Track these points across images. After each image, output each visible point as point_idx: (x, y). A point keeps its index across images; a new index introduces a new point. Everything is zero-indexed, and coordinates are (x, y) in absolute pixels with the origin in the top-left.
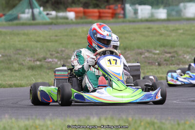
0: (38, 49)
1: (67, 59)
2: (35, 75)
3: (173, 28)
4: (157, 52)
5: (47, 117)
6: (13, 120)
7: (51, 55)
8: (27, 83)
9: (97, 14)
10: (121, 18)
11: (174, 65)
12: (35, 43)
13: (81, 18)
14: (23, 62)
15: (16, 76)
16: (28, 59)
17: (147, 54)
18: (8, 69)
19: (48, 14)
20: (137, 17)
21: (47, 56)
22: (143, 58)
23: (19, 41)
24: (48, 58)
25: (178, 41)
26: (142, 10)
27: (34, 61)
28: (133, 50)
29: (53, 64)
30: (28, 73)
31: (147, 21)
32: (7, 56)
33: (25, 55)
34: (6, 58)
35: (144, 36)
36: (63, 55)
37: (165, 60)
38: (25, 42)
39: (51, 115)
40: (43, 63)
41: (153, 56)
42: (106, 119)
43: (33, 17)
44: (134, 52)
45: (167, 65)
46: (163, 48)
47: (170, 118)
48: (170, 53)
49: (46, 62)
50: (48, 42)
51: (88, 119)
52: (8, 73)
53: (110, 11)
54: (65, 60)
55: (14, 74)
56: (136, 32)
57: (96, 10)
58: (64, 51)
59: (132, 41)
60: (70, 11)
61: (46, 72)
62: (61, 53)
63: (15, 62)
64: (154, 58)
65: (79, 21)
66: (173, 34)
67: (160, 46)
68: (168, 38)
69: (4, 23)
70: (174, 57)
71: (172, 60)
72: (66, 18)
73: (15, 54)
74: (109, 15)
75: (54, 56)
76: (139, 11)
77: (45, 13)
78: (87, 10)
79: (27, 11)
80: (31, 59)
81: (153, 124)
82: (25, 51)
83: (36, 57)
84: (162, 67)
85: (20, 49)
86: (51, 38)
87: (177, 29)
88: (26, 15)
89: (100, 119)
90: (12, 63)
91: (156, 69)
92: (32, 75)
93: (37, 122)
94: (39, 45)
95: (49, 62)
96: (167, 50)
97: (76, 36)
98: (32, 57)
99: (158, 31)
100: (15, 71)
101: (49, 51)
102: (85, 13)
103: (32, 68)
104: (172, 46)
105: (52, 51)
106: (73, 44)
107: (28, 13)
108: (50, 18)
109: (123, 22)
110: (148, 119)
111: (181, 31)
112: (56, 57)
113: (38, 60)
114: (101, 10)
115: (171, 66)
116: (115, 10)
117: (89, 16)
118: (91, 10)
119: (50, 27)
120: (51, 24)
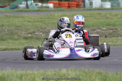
0: (30, 27)
1: (48, 33)
2: (28, 43)
3: (114, 14)
4: (105, 29)
5: (35, 69)
6: (14, 70)
7: (38, 30)
8: (23, 47)
9: (67, 5)
10: (82, 7)
11: (115, 37)
12: (28, 23)
13: (57, 8)
14: (20, 35)
15: (16, 43)
16: (24, 33)
17: (98, 30)
18: (11, 39)
19: (36, 5)
20: (92, 7)
21: (36, 31)
22: (96, 32)
23: (18, 22)
24: (36, 32)
25: (118, 22)
26: (95, 3)
27: (27, 34)
28: (90, 27)
29: (39, 36)
30: (23, 41)
31: (98, 9)
32: (10, 30)
33: (22, 30)
34: (10, 32)
35: (96, 19)
36: (46, 30)
37: (109, 34)
38: (22, 22)
39: (37, 67)
40: (33, 35)
41: (102, 31)
42: (71, 70)
43: (27, 6)
44: (90, 29)
45: (110, 37)
46: (108, 27)
47: (111, 70)
48: (112, 30)
49: (35, 35)
50: (36, 22)
51: (61, 70)
52: (11, 41)
53: (75, 3)
54: (47, 34)
55: (15, 42)
56: (91, 17)
57: (66, 2)
58: (46, 28)
59: (89, 22)
60: (50, 3)
61: (35, 41)
62: (44, 29)
63: (15, 34)
64: (103, 32)
65: (56, 9)
66: (115, 18)
67: (106, 25)
68: (111, 20)
69: (9, 10)
70: (115, 32)
71: (114, 34)
72: (48, 7)
73: (16, 29)
74: (75, 6)
75: (40, 31)
76: (94, 3)
77: (35, 4)
78: (61, 2)
79: (23, 2)
80: (25, 33)
81: (101, 74)
82: (22, 27)
83: (29, 31)
84: (107, 38)
85: (19, 27)
86: (38, 20)
87: (117, 15)
88: (23, 5)
89: (68, 71)
90: (14, 35)
91: (104, 40)
92: (26, 43)
93: (28, 72)
94: (30, 24)
95: (37, 35)
96: (111, 27)
97: (54, 18)
98: (26, 31)
99: (106, 16)
100: (16, 40)
101: (37, 28)
102: (59, 4)
103: (26, 38)
104: (114, 25)
105: (39, 28)
106: (52, 23)
107: (24, 4)
108: (38, 7)
109: (84, 10)
110: (98, 71)
111: (120, 16)
112: (41, 32)
113: (30, 33)
114: (70, 3)
115: (113, 38)
116: (78, 2)
117: (62, 6)
118: (63, 2)
119: (38, 13)
120: (38, 11)
